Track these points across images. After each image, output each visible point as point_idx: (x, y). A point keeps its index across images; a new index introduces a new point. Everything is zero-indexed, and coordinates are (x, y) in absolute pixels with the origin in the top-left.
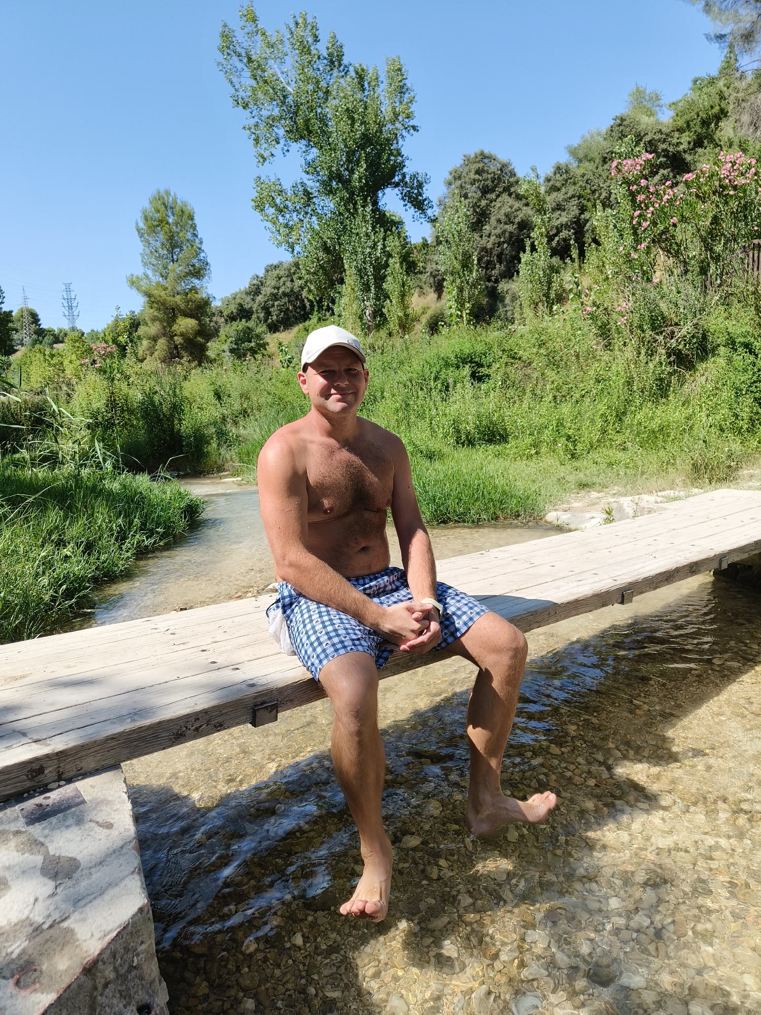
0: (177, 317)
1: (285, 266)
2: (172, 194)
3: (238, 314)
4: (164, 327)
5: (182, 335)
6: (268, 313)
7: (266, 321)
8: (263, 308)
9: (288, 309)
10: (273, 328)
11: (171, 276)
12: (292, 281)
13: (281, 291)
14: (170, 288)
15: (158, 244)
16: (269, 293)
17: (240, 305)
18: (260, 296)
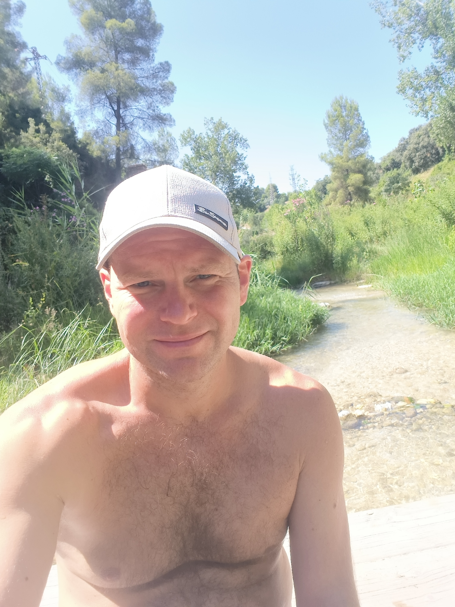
0: (349, 175)
1: (423, 127)
2: (344, 98)
3: (392, 166)
4: (342, 182)
5: (353, 185)
6: (412, 162)
7: (411, 167)
8: (408, 160)
9: (426, 157)
10: (416, 171)
11: (345, 149)
12: (429, 137)
13: (420, 145)
14: (344, 157)
15: (337, 131)
16: (412, 148)
17: (393, 160)
18: (406, 151)
